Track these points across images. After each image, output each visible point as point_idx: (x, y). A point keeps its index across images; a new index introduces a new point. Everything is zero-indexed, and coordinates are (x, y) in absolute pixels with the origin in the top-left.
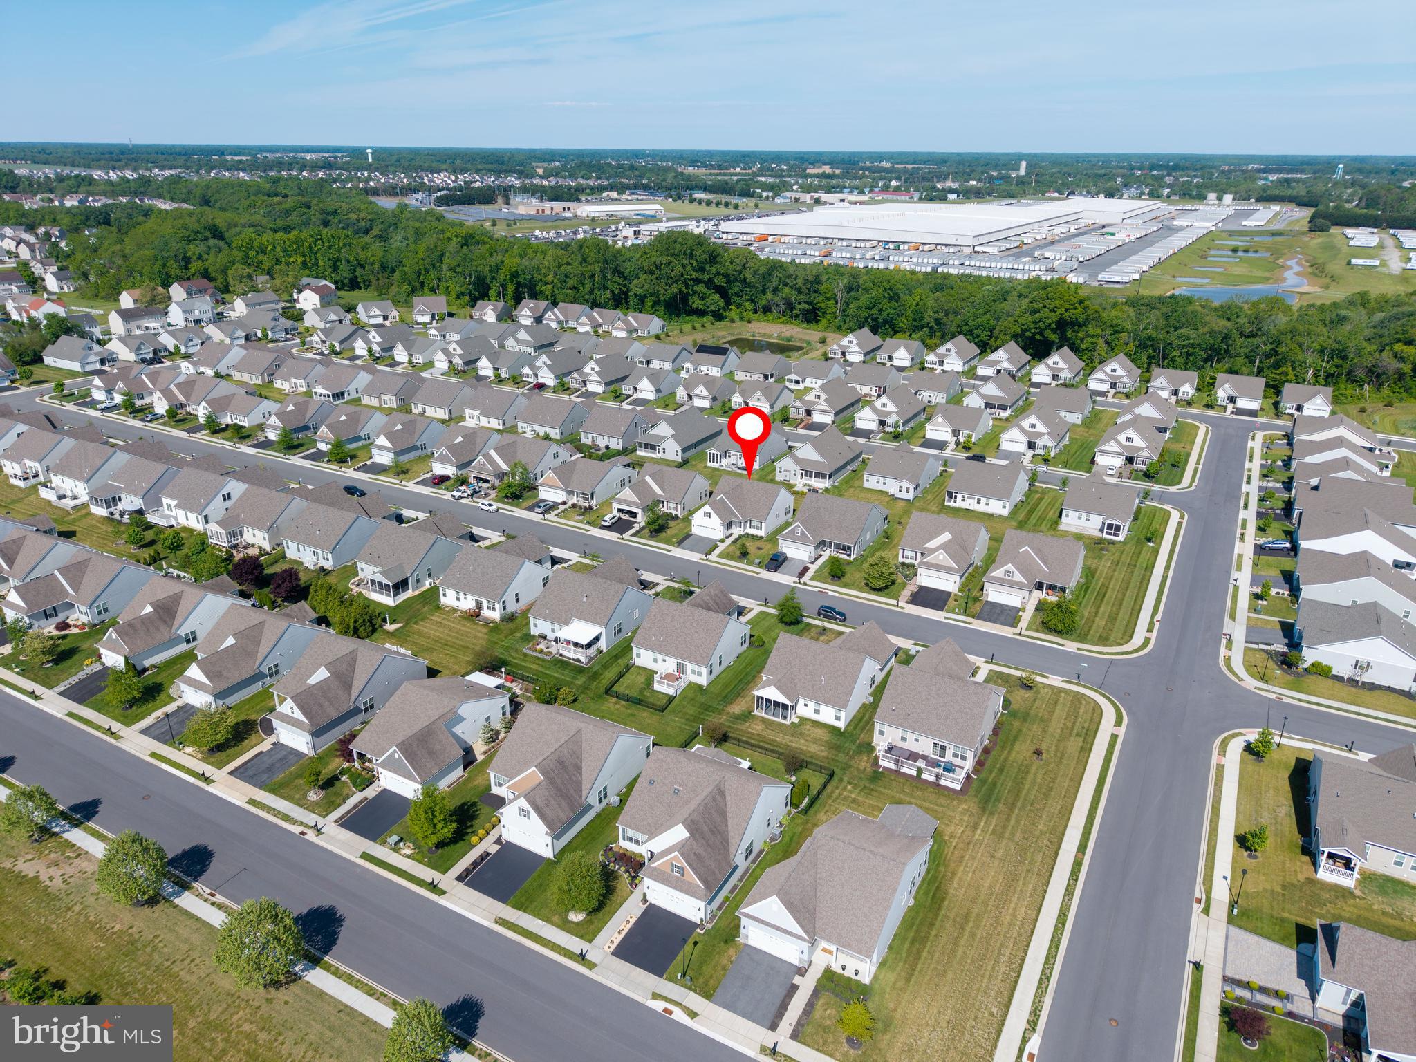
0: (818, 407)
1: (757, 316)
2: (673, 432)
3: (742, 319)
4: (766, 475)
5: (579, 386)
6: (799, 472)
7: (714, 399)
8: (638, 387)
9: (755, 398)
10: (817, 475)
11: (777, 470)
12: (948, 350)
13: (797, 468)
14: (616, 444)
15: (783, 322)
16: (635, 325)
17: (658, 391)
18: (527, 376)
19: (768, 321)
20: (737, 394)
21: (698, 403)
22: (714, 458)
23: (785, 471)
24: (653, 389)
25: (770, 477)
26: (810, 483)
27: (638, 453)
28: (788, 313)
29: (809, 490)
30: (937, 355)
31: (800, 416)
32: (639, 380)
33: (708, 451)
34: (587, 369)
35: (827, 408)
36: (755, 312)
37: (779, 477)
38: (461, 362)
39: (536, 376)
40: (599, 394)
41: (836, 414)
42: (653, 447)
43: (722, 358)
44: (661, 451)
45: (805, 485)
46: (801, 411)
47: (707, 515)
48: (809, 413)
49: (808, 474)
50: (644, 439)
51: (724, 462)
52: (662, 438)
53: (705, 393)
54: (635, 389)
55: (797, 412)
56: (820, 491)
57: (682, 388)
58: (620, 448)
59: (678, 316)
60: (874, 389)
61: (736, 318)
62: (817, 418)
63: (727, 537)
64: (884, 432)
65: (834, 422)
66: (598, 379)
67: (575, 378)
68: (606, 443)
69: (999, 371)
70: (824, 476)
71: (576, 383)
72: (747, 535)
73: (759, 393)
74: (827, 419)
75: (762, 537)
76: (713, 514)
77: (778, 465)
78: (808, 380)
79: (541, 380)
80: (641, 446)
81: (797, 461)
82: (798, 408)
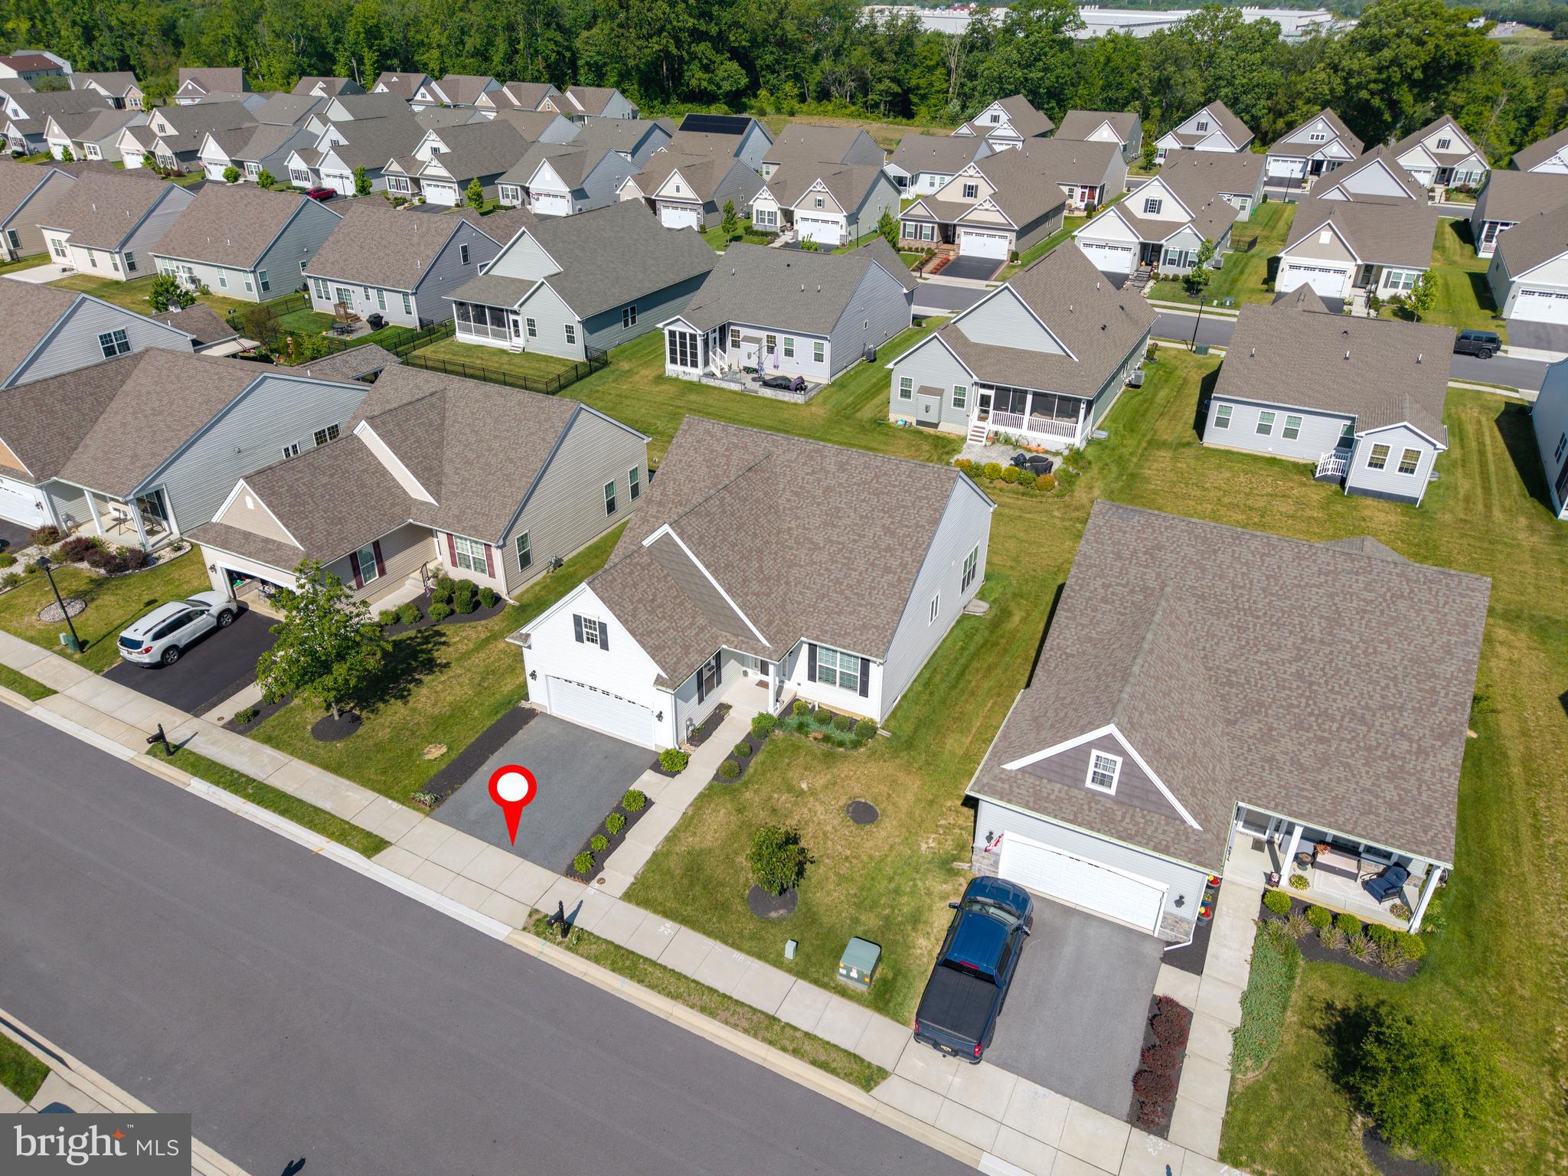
0: (975, 216)
1: (804, 107)
2: (555, 268)
3: (779, 110)
4: (856, 406)
5: (406, 193)
6: (974, 395)
7: (709, 207)
8: (534, 187)
9: (811, 198)
10: (1044, 404)
11: (896, 388)
12: (1202, 126)
13: (966, 381)
14: (400, 312)
15: (851, 115)
16: (579, 107)
17: (578, 194)
18: (298, 175)
19: (825, 113)
20: (765, 193)
21: (672, 219)
22: (683, 350)
23: (925, 390)
24: (565, 190)
25: (867, 412)
26: (1013, 432)
27: (461, 337)
28: (860, 99)
29: (1019, 462)
30: (1181, 138)
31: (924, 243)
32: (532, 169)
33: (665, 327)
34: (423, 154)
35: (997, 218)
36: (802, 98)
37: (901, 413)
38: (169, 153)
39: (316, 172)
40: (448, 208)
41: (1022, 233)
42: (499, 317)
43: (737, 139)
44: (523, 327)
45: (996, 438)
46: (927, 228)
47: (588, 631)
48: (948, 234)
49: (1008, 400)
50: (471, 294)
51: (720, 361)
52: (523, 288)
53: (687, 192)
54: (527, 191)
55: (918, 233)
56: (1058, 463)
57: (631, 183)
58: (412, 322)
59: (665, 102)
60: (1078, 191)
61: (769, 109)
62: (970, 245)
63: (700, 735)
64: (1156, 277)
65: (1014, 256)
66: (443, 172)
67: (396, 175)
68: (376, 309)
69: (1317, 167)
70: (1068, 408)
71: (398, 186)
72: (797, 708)
73: (819, 185)
74: (997, 248)
75: (867, 730)
76: (617, 631)
77: (901, 370)
78: (925, 179)
79: (328, 184)
80: (464, 317)
81: (969, 353)
82: (919, 220)
